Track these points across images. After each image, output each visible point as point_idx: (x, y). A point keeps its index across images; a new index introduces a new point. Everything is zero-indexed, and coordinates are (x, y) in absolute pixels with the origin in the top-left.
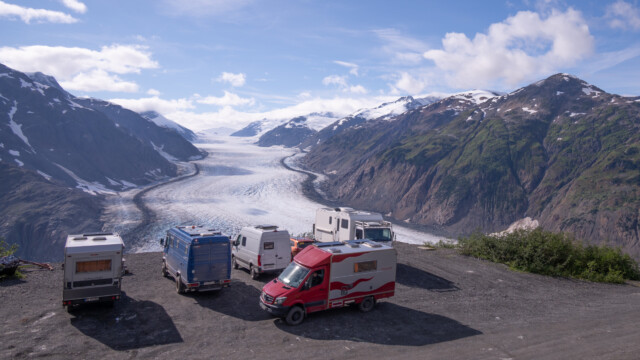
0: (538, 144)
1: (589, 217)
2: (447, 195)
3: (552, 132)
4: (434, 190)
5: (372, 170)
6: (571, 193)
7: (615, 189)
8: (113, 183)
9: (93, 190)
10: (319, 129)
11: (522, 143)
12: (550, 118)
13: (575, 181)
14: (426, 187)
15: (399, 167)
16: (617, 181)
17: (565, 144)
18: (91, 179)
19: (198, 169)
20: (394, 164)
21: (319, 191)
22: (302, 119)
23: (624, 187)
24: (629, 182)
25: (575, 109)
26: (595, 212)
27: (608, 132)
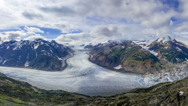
0: (123, 53)
1: (128, 65)
2: (109, 61)
3: (126, 51)
4: (107, 60)
5: (99, 56)
6: (127, 61)
7: (132, 60)
8: (62, 58)
9: (60, 59)
10: (94, 46)
11: (121, 53)
12: (126, 48)
13: (127, 59)
14: (106, 60)
15: (103, 56)
16: (133, 59)
17: (127, 53)
18: (60, 57)
19: (74, 55)
20: (102, 55)
21: (91, 59)
22: (91, 44)
23: (133, 60)
24: (134, 59)
25: (130, 47)
26: (129, 64)
27: (133, 51)
